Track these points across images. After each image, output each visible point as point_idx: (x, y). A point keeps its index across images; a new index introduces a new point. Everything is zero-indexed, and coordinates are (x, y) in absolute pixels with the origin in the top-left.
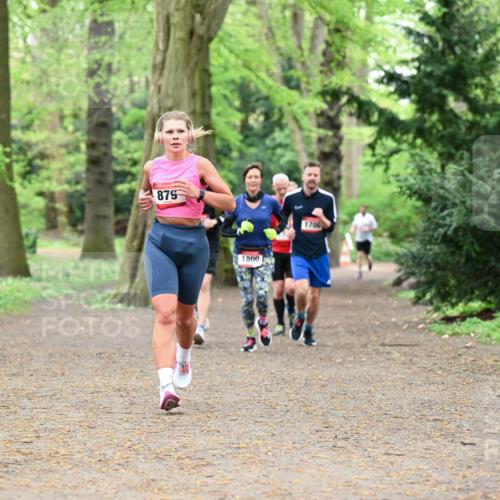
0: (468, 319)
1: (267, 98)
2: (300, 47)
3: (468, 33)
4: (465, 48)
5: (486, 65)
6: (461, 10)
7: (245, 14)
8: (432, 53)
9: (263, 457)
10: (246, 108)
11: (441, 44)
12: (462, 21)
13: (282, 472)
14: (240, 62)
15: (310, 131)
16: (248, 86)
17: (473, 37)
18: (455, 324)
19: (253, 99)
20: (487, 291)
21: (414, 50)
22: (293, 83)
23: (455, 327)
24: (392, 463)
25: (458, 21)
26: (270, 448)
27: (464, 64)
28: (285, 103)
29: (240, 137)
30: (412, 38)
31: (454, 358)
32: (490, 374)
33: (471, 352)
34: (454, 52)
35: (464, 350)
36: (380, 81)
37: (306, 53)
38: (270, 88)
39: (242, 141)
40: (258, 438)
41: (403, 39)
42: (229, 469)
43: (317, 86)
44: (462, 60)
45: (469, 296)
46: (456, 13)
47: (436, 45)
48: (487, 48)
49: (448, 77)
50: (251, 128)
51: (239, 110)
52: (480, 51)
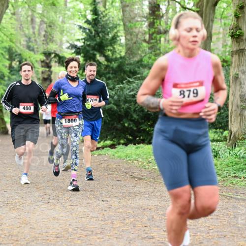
0: (105, 148)
1: (20, 55)
2: (34, 33)
3: (105, 28)
4: (103, 34)
5: (112, 42)
6: (102, 18)
7: (11, 18)
8: (90, 36)
9: (18, 207)
10: (11, 59)
11: (94, 32)
12: (103, 23)
13: (26, 213)
14: (8, 39)
15: (39, 69)
16: (12, 50)
17: (107, 30)
18: (99, 150)
19: (14, 55)
20: (113, 137)
21: (82, 35)
22: (31, 49)
23: (100, 152)
24: (73, 209)
25: (101, 23)
26: (21, 203)
27: (104, 41)
28: (28, 57)
29: (9, 71)
30: (82, 30)
31: (99, 165)
32: (114, 171)
33: (107, 162)
34: (99, 36)
35: (103, 161)
36: (68, 48)
37: (37, 35)
38: (21, 50)
39: (9, 73)
40: (16, 199)
41: (78, 30)
42: (4, 212)
43: (41, 50)
44: (103, 39)
45: (105, 139)
46: (100, 19)
47: (91, 33)
48: (113, 34)
49: (96, 47)
50: (13, 68)
51: (8, 60)
52: (110, 36)
